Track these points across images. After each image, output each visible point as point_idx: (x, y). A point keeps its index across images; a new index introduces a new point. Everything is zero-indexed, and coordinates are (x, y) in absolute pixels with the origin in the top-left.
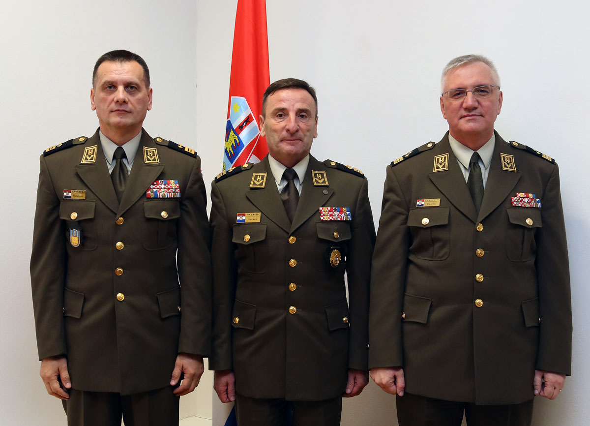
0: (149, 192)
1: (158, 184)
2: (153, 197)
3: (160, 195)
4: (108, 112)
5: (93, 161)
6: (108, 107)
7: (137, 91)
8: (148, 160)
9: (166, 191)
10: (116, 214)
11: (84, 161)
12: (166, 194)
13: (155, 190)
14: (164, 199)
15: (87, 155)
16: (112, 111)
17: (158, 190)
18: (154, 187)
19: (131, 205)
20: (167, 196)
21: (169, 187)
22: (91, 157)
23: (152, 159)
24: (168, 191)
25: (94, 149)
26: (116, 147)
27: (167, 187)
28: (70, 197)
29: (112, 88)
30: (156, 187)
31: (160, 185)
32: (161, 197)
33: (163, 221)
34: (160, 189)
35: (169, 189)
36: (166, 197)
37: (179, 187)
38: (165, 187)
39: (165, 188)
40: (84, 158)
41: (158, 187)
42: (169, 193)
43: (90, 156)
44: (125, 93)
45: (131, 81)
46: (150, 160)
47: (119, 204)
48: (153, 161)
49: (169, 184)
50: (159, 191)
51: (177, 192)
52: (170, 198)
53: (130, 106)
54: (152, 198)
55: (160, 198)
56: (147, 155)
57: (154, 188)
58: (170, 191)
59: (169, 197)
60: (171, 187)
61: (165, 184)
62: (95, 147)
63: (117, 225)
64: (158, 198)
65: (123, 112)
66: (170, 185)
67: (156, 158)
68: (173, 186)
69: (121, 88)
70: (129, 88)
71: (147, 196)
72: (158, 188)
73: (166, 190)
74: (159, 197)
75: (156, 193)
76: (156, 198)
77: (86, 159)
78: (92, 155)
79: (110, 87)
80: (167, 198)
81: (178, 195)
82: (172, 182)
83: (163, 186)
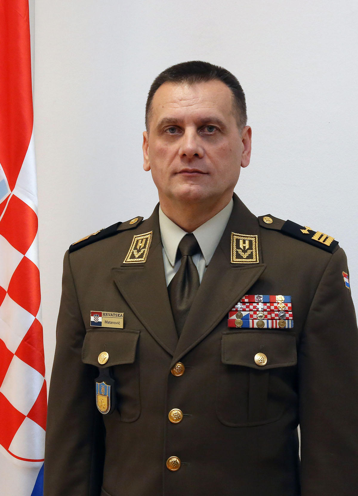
0: (234, 317)
1: (251, 303)
2: (238, 326)
4: (168, 175)
5: (143, 260)
6: (169, 165)
7: (219, 134)
9: (266, 316)
10: (171, 357)
11: (129, 260)
13: (244, 314)
15: (135, 248)
16: (175, 173)
17: (252, 313)
18: (244, 307)
19: (199, 340)
22: (140, 253)
23: (245, 256)
24: (269, 317)
25: (147, 239)
26: (183, 234)
27: (269, 307)
28: (100, 323)
29: (177, 131)
30: (248, 307)
31: (255, 304)
32: (255, 326)
33: (258, 371)
34: (255, 313)
35: (272, 311)
36: (266, 326)
37: (292, 309)
38: (265, 307)
40: (129, 254)
41: (251, 307)
42: (272, 319)
43: (139, 251)
44: (199, 139)
45: (208, 116)
46: (242, 258)
47: (179, 337)
48: (247, 258)
49: (272, 303)
50: (252, 316)
51: (288, 319)
52: (272, 329)
53: (208, 161)
54: (239, 328)
55: (253, 328)
56: (238, 247)
57: (244, 310)
59: (270, 326)
60: (276, 307)
61: (265, 303)
62: (148, 235)
63: (172, 378)
64: (249, 329)
65: (195, 174)
66: (275, 304)
67: (254, 254)
68: (281, 306)
69: (190, 131)
70: (206, 129)
71: (230, 325)
72: (251, 310)
73: (266, 313)
74: (251, 326)
75: (246, 319)
76: (245, 328)
77: (133, 257)
78: (143, 250)
79: (172, 130)
80: (268, 329)
81: (289, 324)
82: (280, 298)
83: (261, 306)
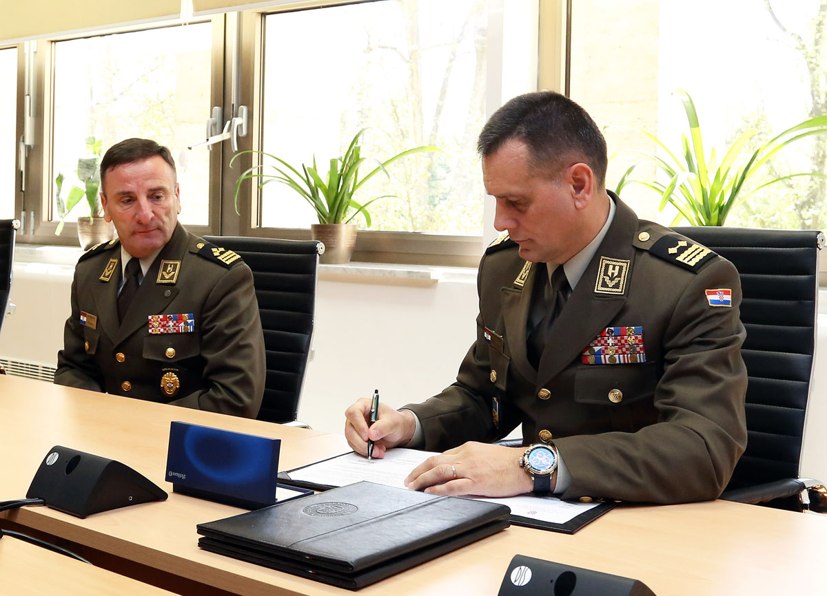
3: (605, 359)
8: (604, 285)
12: (617, 356)
14: (613, 366)
20: (620, 359)
21: (623, 341)
39: (616, 345)
58: (624, 350)
